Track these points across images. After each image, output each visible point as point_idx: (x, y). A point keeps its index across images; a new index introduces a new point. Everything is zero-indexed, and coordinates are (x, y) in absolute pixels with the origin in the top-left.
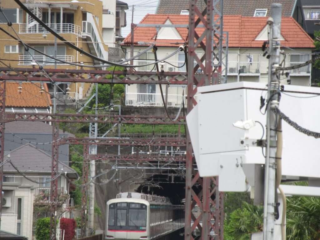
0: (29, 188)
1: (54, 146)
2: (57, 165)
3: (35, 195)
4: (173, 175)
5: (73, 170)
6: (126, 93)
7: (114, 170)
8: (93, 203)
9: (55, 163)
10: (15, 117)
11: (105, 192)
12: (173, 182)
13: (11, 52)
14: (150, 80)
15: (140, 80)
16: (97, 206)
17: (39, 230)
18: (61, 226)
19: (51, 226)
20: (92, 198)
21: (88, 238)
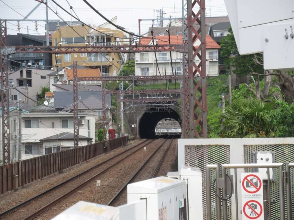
0: (92, 115)
1: (103, 95)
2: (105, 104)
3: (95, 119)
4: (159, 108)
5: (113, 107)
6: (136, 72)
7: (132, 106)
8: (123, 121)
9: (104, 103)
10: (82, 79)
11: (128, 117)
12: (158, 111)
13: (83, 56)
14: (150, 49)
15: (145, 50)
16: (125, 124)
17: (99, 135)
18: (109, 133)
19: (104, 133)
20: (122, 120)
21: (121, 138)
